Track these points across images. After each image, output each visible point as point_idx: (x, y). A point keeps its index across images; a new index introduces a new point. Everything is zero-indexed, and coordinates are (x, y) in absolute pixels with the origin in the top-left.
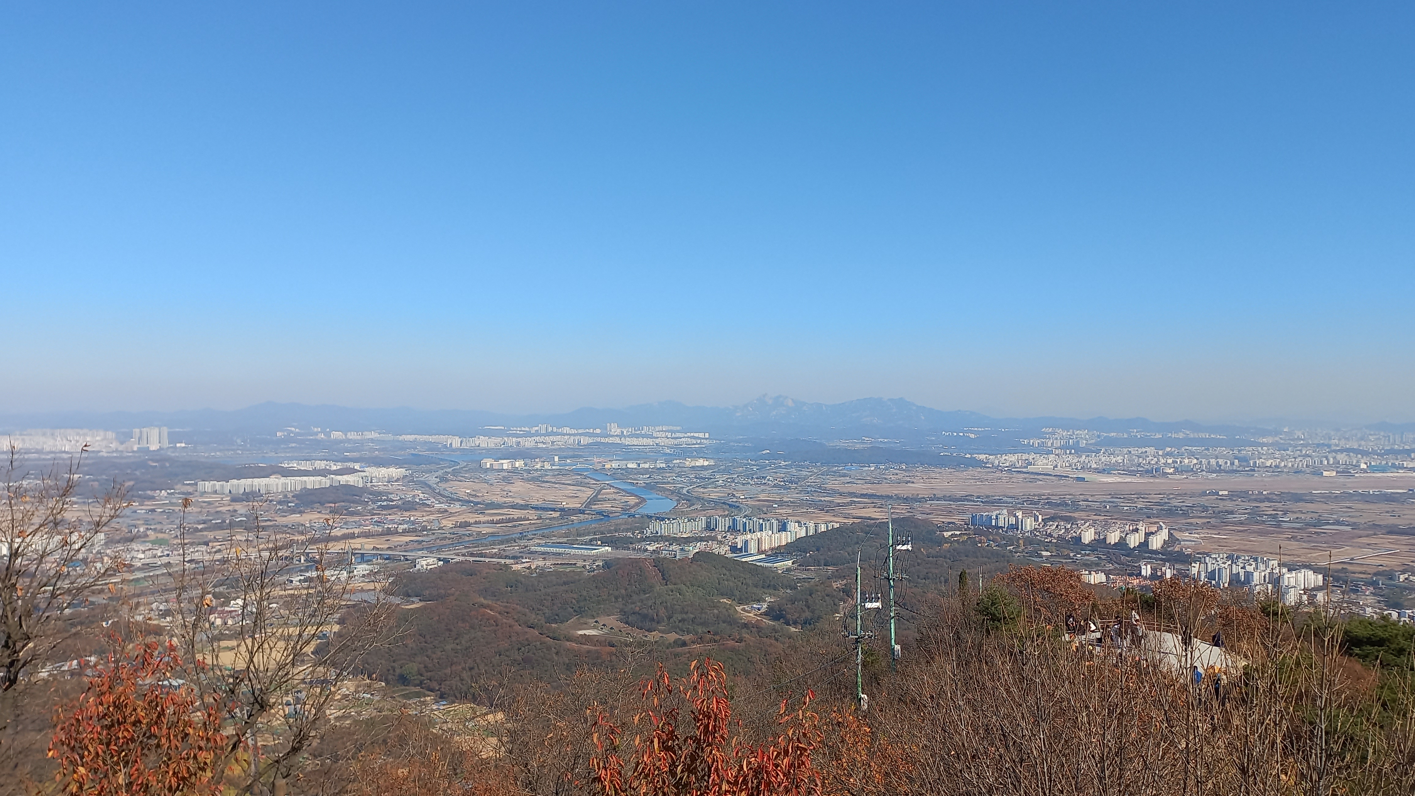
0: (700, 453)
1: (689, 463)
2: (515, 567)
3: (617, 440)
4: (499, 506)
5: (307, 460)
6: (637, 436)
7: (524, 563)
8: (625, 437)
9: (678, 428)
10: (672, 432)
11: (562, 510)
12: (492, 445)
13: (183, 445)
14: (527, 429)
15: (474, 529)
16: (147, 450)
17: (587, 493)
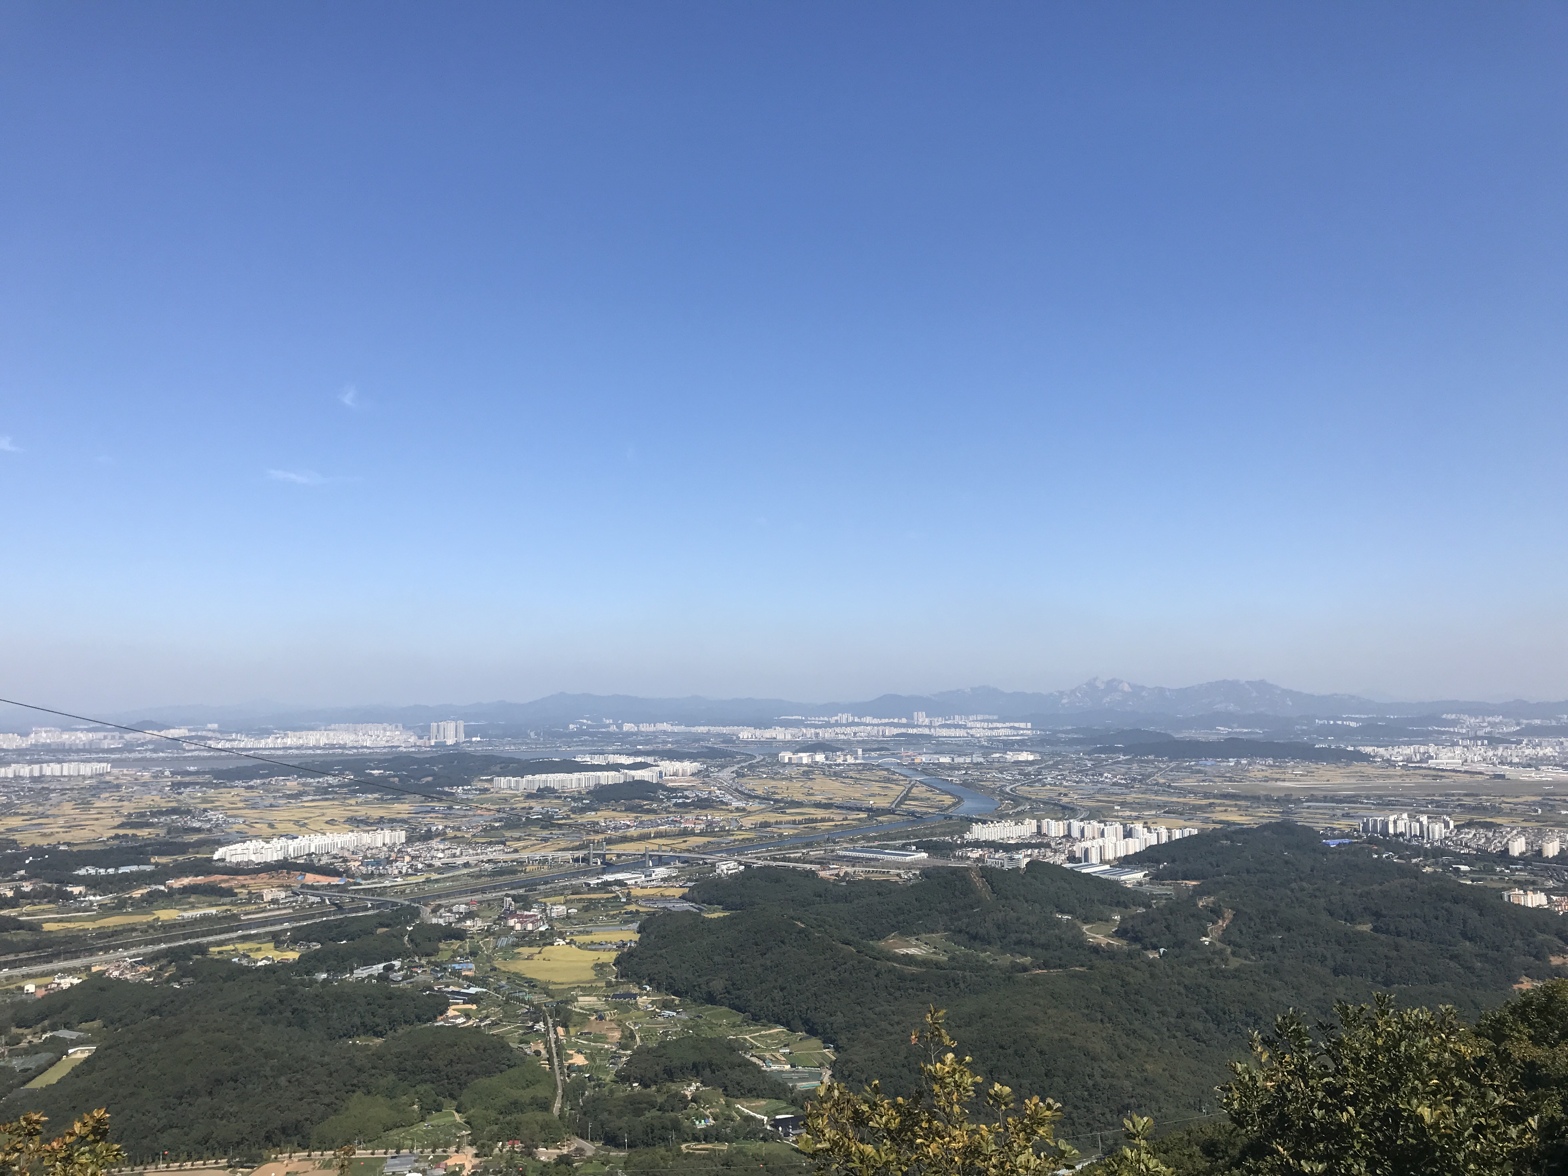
0: (1021, 745)
1: (1010, 756)
2: (822, 874)
3: (926, 731)
4: (800, 804)
5: (600, 754)
6: (949, 726)
7: (833, 869)
8: (935, 727)
9: (995, 717)
10: (988, 721)
11: (869, 810)
12: (789, 737)
13: (479, 739)
14: (826, 719)
15: (775, 830)
16: (443, 745)
17: (897, 790)
